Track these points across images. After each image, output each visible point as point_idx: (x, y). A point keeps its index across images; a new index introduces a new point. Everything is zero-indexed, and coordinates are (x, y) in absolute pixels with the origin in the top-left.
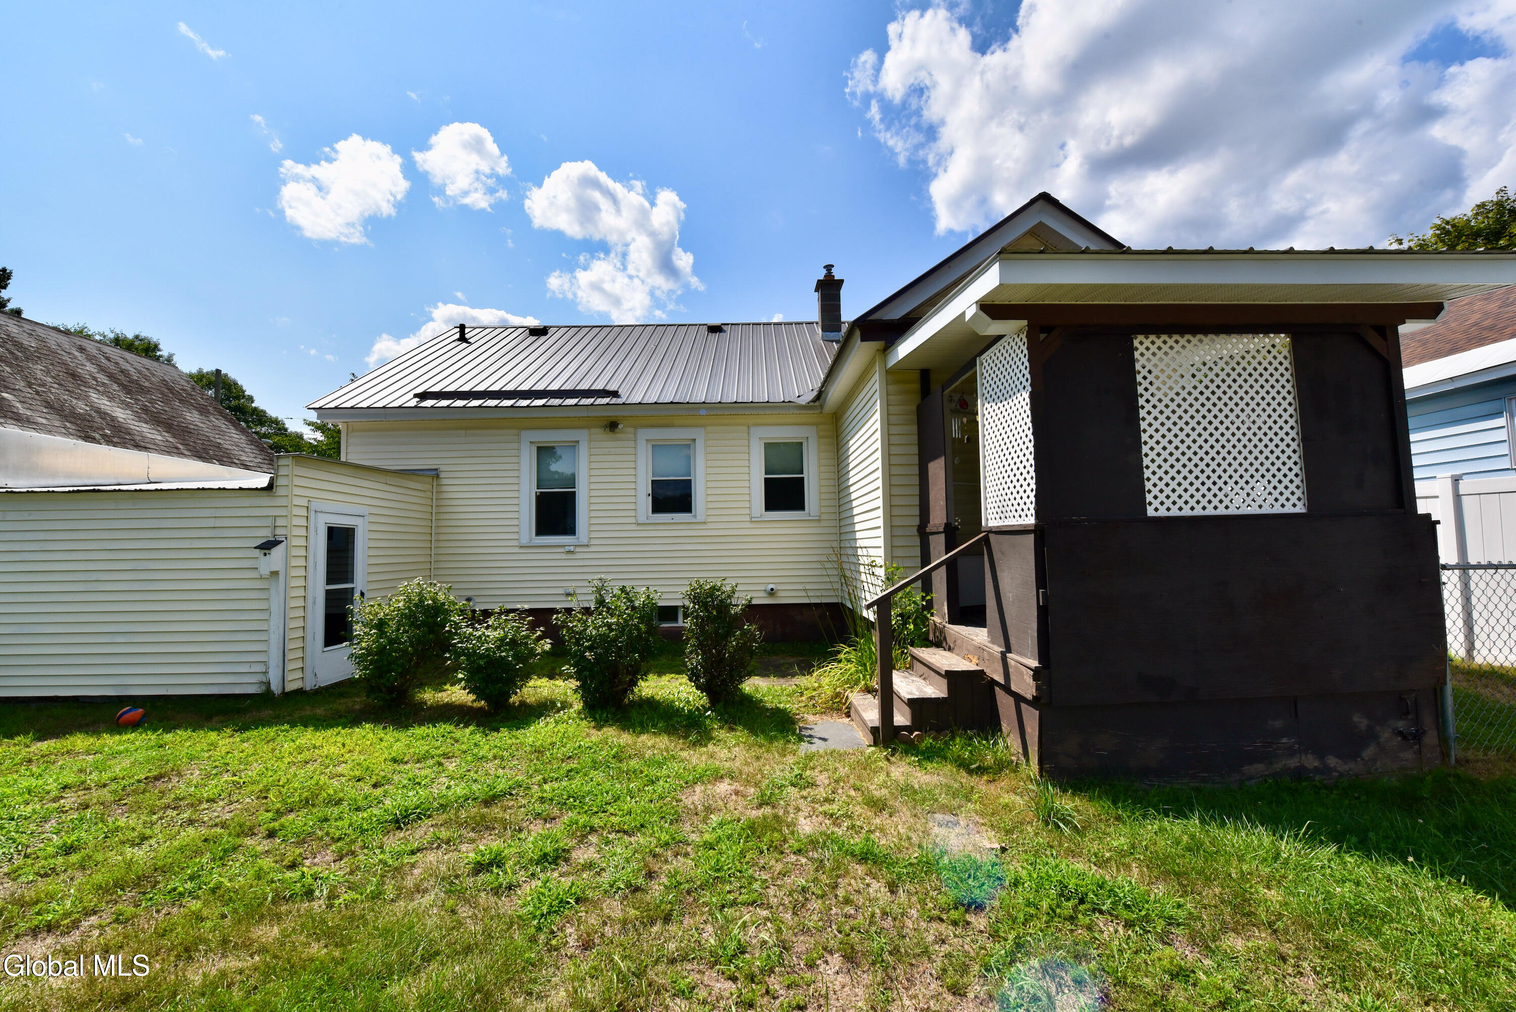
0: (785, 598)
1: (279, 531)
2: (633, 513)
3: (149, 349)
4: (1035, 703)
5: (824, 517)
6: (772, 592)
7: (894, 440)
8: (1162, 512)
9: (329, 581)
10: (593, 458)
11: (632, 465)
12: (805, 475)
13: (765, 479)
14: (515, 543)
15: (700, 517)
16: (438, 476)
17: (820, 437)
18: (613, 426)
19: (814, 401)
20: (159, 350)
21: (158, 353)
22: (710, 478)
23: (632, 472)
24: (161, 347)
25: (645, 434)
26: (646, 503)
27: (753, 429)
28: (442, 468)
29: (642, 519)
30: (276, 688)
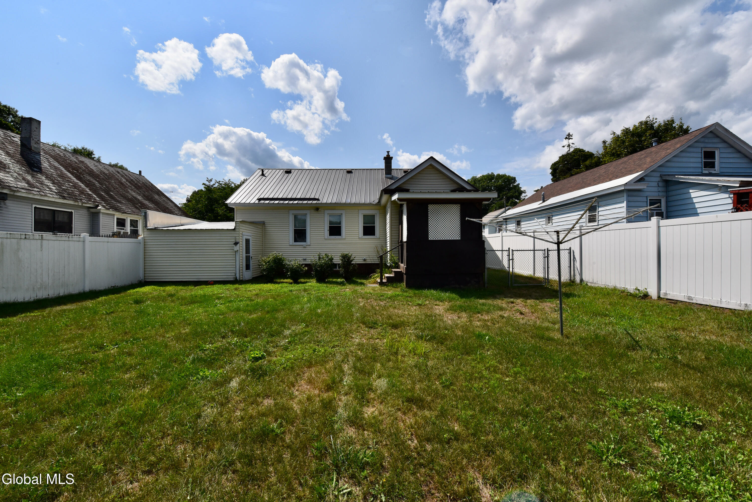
0: (369, 262)
1: (237, 240)
2: (323, 236)
3: (89, 154)
4: (405, 274)
5: (381, 238)
6: (365, 260)
7: (393, 219)
8: (432, 239)
9: (246, 254)
10: (312, 219)
11: (323, 221)
12: (375, 225)
13: (364, 226)
14: (288, 244)
15: (344, 237)
16: (264, 224)
17: (380, 213)
18: (317, 209)
19: (378, 203)
20: (94, 155)
21: (93, 156)
22: (347, 225)
23: (323, 223)
24: (94, 153)
25: (327, 211)
26: (327, 232)
27: (360, 211)
28: (266, 221)
29: (326, 238)
30: (238, 278)
